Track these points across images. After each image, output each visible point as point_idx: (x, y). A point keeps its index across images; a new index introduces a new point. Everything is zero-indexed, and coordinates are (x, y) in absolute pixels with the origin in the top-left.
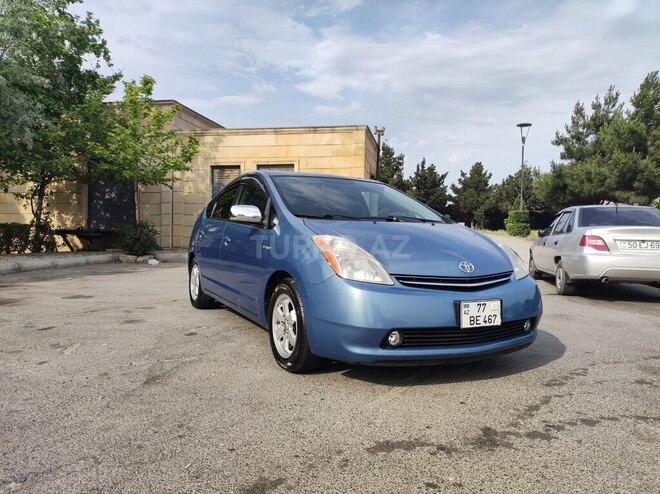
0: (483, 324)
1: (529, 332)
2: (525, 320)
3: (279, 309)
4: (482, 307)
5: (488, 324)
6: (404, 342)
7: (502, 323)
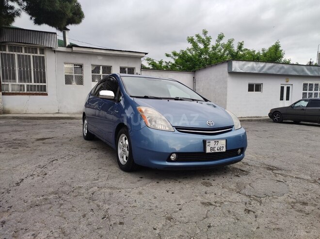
0: (217, 151)
1: (240, 155)
2: (238, 149)
3: (121, 143)
4: (217, 143)
5: (219, 151)
6: (178, 159)
7: (226, 151)
